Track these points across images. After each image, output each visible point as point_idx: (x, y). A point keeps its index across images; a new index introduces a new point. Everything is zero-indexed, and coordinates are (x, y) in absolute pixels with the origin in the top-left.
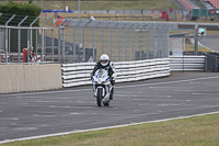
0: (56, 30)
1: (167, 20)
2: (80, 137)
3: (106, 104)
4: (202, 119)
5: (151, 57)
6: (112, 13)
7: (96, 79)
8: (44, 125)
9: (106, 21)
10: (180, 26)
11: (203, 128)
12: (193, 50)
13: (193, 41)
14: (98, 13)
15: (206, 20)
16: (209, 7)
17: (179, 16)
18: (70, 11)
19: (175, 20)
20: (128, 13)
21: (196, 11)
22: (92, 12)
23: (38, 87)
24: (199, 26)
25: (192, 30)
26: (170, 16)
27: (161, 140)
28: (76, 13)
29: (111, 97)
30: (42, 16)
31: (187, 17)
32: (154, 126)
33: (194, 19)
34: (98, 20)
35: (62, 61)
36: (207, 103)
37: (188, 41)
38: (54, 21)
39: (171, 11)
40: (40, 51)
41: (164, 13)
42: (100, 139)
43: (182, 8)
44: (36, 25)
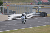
0: (7, 7)
1: (32, 5)
2: (12, 31)
3: (24, 23)
4: (40, 27)
5: (28, 13)
6: (19, 3)
7: (22, 18)
8: (4, 29)
9: (18, 5)
10: (35, 6)
11: (40, 29)
12: (38, 12)
13: (38, 10)
14: (16, 3)
15: (41, 5)
16: (42, 2)
17: (35, 4)
18: (10, 3)
19: (34, 5)
20: (23, 3)
21: (39, 3)
22: (15, 3)
23: (3, 20)
24: (39, 6)
25: (38, 7)
26: (33, 4)
27: (31, 32)
28: (11, 3)
29: (25, 22)
30: (3, 4)
31: (37, 4)
32: (29, 29)
33: (38, 5)
34: (16, 5)
35: (8, 14)
36: (41, 24)
37: (37, 10)
38: (6, 5)
39: (33, 3)
40: (3, 12)
41: (31, 3)
42: (17, 32)
43: (35, 2)
44: (2, 6)
